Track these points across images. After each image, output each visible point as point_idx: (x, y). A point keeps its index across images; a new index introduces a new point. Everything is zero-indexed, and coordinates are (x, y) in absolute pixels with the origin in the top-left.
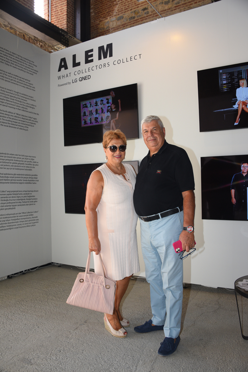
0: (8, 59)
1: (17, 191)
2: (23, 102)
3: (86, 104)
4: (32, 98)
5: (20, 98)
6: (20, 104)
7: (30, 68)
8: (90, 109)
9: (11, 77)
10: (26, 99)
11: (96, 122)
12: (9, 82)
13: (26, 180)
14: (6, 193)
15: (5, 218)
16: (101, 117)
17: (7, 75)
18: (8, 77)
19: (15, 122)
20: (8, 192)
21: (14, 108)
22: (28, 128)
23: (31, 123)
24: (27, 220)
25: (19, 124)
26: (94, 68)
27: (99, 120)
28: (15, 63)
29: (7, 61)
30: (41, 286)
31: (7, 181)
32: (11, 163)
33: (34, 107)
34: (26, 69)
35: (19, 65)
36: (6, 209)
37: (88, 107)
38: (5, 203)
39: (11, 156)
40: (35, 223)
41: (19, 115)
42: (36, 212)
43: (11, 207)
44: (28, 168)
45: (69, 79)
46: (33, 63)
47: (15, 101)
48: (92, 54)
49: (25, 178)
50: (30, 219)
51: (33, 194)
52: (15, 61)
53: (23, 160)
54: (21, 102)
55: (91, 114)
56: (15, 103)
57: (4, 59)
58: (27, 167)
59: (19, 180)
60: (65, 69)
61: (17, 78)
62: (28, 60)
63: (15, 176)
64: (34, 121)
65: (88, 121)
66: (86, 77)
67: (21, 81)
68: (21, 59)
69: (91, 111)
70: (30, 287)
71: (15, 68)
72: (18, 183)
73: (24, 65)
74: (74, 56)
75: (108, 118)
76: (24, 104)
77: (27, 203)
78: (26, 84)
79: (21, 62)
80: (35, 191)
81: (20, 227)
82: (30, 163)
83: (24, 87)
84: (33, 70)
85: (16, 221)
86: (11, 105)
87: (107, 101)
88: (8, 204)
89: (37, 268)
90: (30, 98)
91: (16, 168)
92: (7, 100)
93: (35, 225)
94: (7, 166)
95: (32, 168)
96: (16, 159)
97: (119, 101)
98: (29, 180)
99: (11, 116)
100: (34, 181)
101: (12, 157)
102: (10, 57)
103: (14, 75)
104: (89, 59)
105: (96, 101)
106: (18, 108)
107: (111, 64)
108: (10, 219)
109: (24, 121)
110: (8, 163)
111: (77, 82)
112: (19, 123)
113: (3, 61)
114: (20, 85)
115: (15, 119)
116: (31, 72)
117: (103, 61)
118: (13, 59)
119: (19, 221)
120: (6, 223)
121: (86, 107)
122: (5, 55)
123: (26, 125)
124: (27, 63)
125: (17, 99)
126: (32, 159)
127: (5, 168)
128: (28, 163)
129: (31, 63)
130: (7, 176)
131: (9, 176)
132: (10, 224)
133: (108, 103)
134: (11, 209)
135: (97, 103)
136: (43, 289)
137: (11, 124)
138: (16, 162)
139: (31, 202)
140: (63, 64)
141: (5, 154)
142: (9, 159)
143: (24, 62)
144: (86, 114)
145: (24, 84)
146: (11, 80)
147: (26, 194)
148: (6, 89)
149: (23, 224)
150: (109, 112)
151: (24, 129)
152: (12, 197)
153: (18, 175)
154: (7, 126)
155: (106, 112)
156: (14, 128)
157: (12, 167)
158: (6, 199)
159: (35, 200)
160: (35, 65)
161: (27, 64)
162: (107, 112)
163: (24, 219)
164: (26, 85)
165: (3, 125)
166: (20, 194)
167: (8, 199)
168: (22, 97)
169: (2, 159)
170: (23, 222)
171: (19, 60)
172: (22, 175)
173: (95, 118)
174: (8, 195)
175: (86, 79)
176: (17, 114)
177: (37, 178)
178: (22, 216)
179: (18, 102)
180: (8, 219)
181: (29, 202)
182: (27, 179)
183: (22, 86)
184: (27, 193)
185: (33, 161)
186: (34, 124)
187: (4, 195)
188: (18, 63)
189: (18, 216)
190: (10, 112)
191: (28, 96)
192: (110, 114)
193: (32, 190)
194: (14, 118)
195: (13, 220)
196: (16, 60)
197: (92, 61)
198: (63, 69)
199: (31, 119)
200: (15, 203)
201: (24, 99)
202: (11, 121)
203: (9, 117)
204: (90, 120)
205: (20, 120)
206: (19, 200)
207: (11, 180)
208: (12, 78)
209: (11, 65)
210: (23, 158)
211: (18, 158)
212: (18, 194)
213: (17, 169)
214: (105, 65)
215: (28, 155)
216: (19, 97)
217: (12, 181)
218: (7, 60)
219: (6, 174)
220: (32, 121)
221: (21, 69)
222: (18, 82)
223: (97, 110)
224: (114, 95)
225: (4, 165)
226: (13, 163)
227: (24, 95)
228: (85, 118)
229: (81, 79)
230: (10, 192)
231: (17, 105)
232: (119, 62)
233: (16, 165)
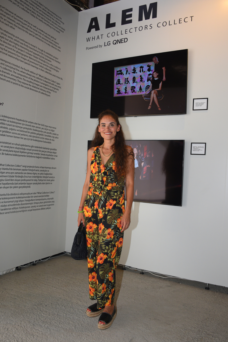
0: (34, 9)
1: (34, 167)
2: (47, 63)
3: (121, 71)
4: (56, 60)
5: (45, 57)
6: (44, 65)
7: (57, 25)
8: (126, 76)
9: (37, 31)
10: (51, 60)
11: (133, 92)
12: (34, 36)
13: (44, 155)
14: (22, 168)
15: (19, 198)
16: (140, 86)
17: (32, 28)
18: (33, 31)
19: (37, 85)
20: (23, 166)
21: (37, 68)
22: (50, 93)
23: (54, 88)
24: (42, 201)
25: (41, 88)
26: (133, 30)
27: (136, 90)
28: (41, 16)
29: (33, 12)
30: (58, 283)
31: (23, 154)
32: (29, 132)
33: (58, 70)
34: (52, 25)
35: (45, 19)
36: (20, 187)
37: (123, 74)
38: (19, 180)
39: (29, 124)
40: (50, 205)
41: (42, 77)
42: (52, 193)
43: (26, 185)
44: (47, 141)
45: (101, 42)
46: (60, 20)
47: (38, 60)
48: (132, 14)
49: (43, 151)
50: (45, 201)
51: (51, 171)
52: (41, 13)
53: (43, 130)
54: (44, 62)
55: (127, 83)
56: (39, 62)
57: (31, 9)
58: (46, 139)
59: (37, 154)
60: (96, 30)
61: (42, 33)
62: (56, 15)
63: (32, 148)
64: (57, 86)
65: (123, 90)
66: (122, 40)
67: (47, 37)
68: (48, 13)
69: (127, 79)
70: (45, 285)
71: (41, 21)
72: (35, 157)
73: (51, 19)
74: (108, 16)
75: (148, 88)
76: (48, 65)
77: (44, 182)
78: (51, 41)
79: (48, 16)
80: (53, 168)
81: (34, 210)
82: (50, 135)
83: (49, 45)
84: (60, 27)
85: (31, 202)
86: (34, 63)
87: (149, 68)
88: (23, 182)
89: (49, 258)
90: (54, 59)
91: (35, 138)
92: (30, 58)
93: (50, 208)
94: (24, 135)
95: (51, 141)
96: (35, 128)
97: (164, 68)
98: (47, 155)
99: (33, 76)
100: (52, 156)
101: (30, 126)
102: (36, 7)
103: (39, 29)
104: (127, 19)
105: (134, 68)
106: (41, 68)
107: (154, 26)
108: (24, 199)
109: (46, 85)
110: (26, 132)
111: (110, 45)
112: (41, 86)
113: (28, 11)
114: (45, 42)
115: (37, 81)
116: (58, 29)
117: (144, 22)
118: (40, 10)
119: (33, 202)
120: (19, 205)
121: (122, 74)
122: (31, 4)
123: (49, 89)
124: (54, 18)
125: (41, 58)
126: (52, 130)
127: (22, 138)
128: (48, 134)
129: (59, 19)
130: (23, 147)
131: (26, 148)
132: (23, 206)
133: (149, 70)
134: (25, 187)
135: (136, 70)
136: (62, 288)
137: (33, 86)
138: (35, 132)
139: (48, 180)
140: (94, 25)
141: (24, 121)
142: (27, 127)
143: (51, 16)
144: (121, 82)
145: (49, 42)
146: (36, 34)
147: (43, 171)
148: (29, 44)
149: (38, 206)
150: (149, 81)
151: (46, 94)
152: (28, 173)
153: (35, 147)
154: (28, 88)
155: (146, 81)
156: (36, 91)
157: (30, 138)
158: (20, 175)
159: (52, 179)
160: (62, 22)
161: (54, 20)
162: (148, 81)
163: (39, 200)
164: (51, 43)
165: (23, 86)
166: (36, 170)
167: (23, 175)
168: (46, 56)
169: (20, 127)
170: (37, 203)
171: (46, 13)
172: (40, 148)
173: (132, 87)
174: (24, 170)
175: (122, 42)
176: (40, 76)
177: (55, 153)
178: (37, 197)
179: (42, 62)
180: (22, 199)
181: (45, 180)
182: (46, 153)
183: (47, 44)
184: (45, 169)
185: (53, 133)
186: (57, 89)
187: (19, 170)
188: (45, 17)
189: (32, 197)
190: (32, 72)
191: (52, 56)
192: (152, 83)
193: (50, 167)
194: (36, 79)
195: (27, 200)
196: (43, 12)
197: (130, 22)
198: (93, 30)
199: (55, 84)
200: (30, 180)
201: (49, 59)
202: (33, 83)
203: (31, 77)
204: (125, 89)
205: (42, 83)
206: (35, 177)
207: (28, 153)
208: (37, 33)
209: (38, 17)
210: (42, 128)
211: (37, 127)
212: (34, 170)
213: (36, 140)
214: (146, 26)
215: (49, 125)
216: (43, 56)
217: (29, 155)
218: (32, 10)
219: (23, 145)
220: (55, 86)
221: (47, 23)
222: (43, 38)
223: (134, 78)
224: (158, 61)
225: (22, 135)
226: (31, 133)
227: (49, 54)
228: (118, 86)
229: (115, 42)
230: (25, 167)
231: (40, 65)
232: (165, 24)
233: (35, 135)
